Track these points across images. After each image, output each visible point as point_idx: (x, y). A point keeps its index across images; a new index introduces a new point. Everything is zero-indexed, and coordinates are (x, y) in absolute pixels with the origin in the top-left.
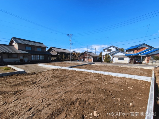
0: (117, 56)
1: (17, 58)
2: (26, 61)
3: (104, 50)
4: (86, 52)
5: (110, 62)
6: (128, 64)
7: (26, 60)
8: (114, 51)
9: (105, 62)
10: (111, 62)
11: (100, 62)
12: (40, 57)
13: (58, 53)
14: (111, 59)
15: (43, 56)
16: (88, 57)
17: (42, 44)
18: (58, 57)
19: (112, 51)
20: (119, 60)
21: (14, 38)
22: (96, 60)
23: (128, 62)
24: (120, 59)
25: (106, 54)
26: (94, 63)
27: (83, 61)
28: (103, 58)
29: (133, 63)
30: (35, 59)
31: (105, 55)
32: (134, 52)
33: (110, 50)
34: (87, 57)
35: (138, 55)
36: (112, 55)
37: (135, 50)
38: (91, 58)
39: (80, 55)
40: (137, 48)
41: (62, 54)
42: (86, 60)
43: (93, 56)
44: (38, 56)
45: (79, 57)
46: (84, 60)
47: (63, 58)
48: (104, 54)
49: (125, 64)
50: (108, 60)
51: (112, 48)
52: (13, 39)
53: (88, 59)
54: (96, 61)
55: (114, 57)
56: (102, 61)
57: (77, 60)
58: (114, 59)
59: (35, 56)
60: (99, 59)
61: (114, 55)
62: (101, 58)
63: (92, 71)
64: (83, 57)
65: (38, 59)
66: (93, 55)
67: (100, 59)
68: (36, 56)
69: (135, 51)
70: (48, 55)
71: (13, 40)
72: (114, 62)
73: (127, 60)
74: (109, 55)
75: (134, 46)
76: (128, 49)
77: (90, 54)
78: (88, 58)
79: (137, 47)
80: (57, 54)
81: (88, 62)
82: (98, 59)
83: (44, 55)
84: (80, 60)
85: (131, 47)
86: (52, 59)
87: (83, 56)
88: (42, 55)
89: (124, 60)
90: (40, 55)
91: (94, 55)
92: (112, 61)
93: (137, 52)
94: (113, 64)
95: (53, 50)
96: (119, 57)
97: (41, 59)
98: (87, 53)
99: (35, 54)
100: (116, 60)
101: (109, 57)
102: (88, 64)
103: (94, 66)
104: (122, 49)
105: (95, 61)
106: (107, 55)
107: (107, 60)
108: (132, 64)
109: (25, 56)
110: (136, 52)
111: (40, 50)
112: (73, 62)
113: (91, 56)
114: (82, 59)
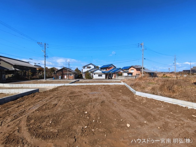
0: (97, 73)
3: (84, 67)
8: (93, 68)
14: (92, 75)
16: (69, 74)
19: (91, 69)
20: (98, 76)
23: (105, 78)
29: (108, 78)
33: (90, 67)
34: (67, 74)
35: (109, 72)
36: (92, 72)
38: (72, 75)
39: (57, 72)
40: (108, 67)
42: (65, 77)
43: (74, 73)
48: (84, 71)
49: (103, 79)
50: (89, 76)
53: (69, 76)
54: (77, 78)
55: (94, 74)
56: (83, 78)
64: (61, 74)
69: (107, 69)
74: (90, 72)
78: (68, 75)
81: (69, 79)
84: (57, 78)
85: (104, 66)
89: (102, 76)
92: (93, 77)
94: (94, 79)
98: (67, 69)
100: (96, 77)
101: (90, 74)
106: (88, 71)
112: (48, 80)
113: (72, 73)
114: (60, 77)
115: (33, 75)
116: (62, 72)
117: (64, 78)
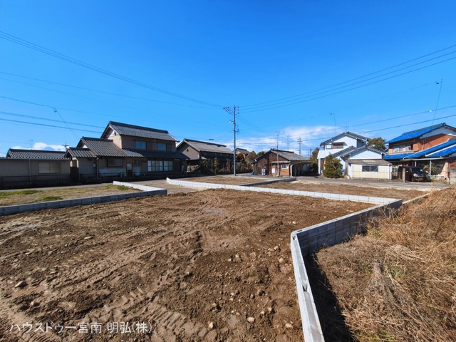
0: (358, 162)
1: (122, 167)
2: (138, 174)
3: (324, 144)
4: (274, 150)
5: (340, 177)
6: (388, 180)
7: (137, 171)
8: (351, 145)
9: (325, 176)
10: (343, 177)
11: (313, 178)
12: (166, 165)
13: (202, 153)
14: (344, 168)
15: (171, 163)
16: (280, 164)
17: (166, 132)
18: (202, 165)
20: (363, 171)
21: (113, 123)
22: (301, 171)
24: (366, 168)
25: (328, 155)
26: (295, 180)
27: (266, 174)
28: (319, 166)
29: (404, 179)
30: (154, 170)
31: (327, 157)
32: (412, 149)
33: (342, 144)
34: (276, 164)
36: (345, 158)
37: (416, 143)
38: (288, 168)
39: (258, 160)
40: (421, 138)
41: (213, 158)
42: (273, 171)
43: (292, 161)
44: (161, 163)
45: (254, 163)
46: (268, 172)
47: (214, 168)
48: (323, 154)
50: (334, 170)
51: (345, 139)
52: (111, 127)
53: (280, 168)
54: (301, 175)
55: (350, 164)
56: (319, 175)
57: (250, 171)
58: (350, 169)
59: (153, 162)
60: (311, 168)
61: (351, 158)
62: (315, 166)
63: (290, 192)
64: (266, 165)
65: (161, 169)
66: (291, 158)
67: (312, 170)
68: (157, 162)
69: (414, 145)
70: (180, 159)
71: (110, 129)
72: (351, 176)
73: (385, 171)
74: (338, 158)
75: (414, 132)
76: (396, 140)
77: (284, 156)
78: (278, 166)
79: (422, 136)
80: (200, 156)
81: (280, 176)
82: (305, 169)
83: (172, 160)
84: (258, 173)
85: (405, 134)
86: (190, 168)
87: (266, 161)
88: (168, 160)
89: (377, 171)
90: (163, 160)
91: (294, 159)
92: (346, 173)
93: (420, 149)
94: (347, 181)
95: (189, 148)
96: (364, 163)
97: (166, 169)
98: (276, 152)
99: (155, 159)
100: (355, 171)
101: (337, 165)
102: (281, 181)
103: (295, 184)
104: (380, 139)
105: (297, 175)
106: (330, 157)
107: (331, 170)
108: (402, 181)
109: (136, 164)
110: (418, 149)
111: (162, 148)
112: (240, 176)
113: (286, 162)
114: (264, 170)
115: (220, 166)
116: (268, 160)
117: (271, 173)
